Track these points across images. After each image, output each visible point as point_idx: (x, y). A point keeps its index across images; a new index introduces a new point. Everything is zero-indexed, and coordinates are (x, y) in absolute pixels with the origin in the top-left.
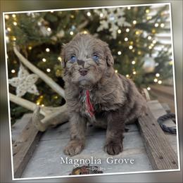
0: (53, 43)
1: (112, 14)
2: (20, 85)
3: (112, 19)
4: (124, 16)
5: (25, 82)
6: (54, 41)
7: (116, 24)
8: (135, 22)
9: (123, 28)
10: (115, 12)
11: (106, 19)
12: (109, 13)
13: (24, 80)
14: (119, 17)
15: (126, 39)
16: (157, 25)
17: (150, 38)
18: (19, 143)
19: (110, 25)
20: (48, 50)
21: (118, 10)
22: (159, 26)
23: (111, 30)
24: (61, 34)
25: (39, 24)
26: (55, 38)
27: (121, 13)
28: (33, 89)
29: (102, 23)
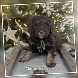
4: (53, 7)
6: (23, 17)
7: (50, 11)
8: (57, 10)
9: (52, 13)
10: (50, 5)
11: (45, 8)
12: (47, 6)
14: (51, 8)
16: (67, 12)
18: (10, 59)
19: (47, 11)
22: (68, 12)
23: (47, 13)
24: (26, 14)
25: (17, 9)
26: (23, 15)
27: (52, 6)
29: (43, 10)
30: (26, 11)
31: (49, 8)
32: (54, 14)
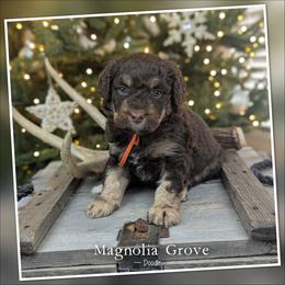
0: (98, 60)
1: (187, 20)
2: (48, 117)
3: (187, 27)
4: (205, 24)
5: (55, 114)
6: (99, 56)
7: (193, 35)
8: (220, 34)
9: (202, 43)
10: (192, 17)
11: (178, 28)
12: (182, 19)
13: (55, 109)
14: (198, 25)
15: (207, 61)
16: (253, 39)
17: (242, 60)
18: (45, 190)
19: (183, 37)
20: (89, 71)
21: (197, 14)
22: (257, 41)
23: (184, 44)
24: (111, 46)
25: (79, 31)
26: (101, 52)
27: (200, 18)
28: (66, 124)
29: (171, 32)
30: (108, 35)
31: (189, 26)
32: (209, 48)
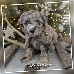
1: (46, 6)
3: (46, 8)
4: (51, 7)
7: (48, 10)
8: (55, 10)
9: (50, 12)
14: (49, 7)
15: (52, 17)
16: (64, 11)
17: (61, 17)
19: (45, 11)
27: (50, 5)
29: (42, 9)
31: (47, 8)
32: (52, 14)
